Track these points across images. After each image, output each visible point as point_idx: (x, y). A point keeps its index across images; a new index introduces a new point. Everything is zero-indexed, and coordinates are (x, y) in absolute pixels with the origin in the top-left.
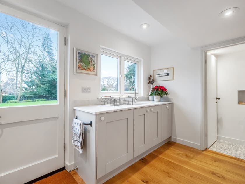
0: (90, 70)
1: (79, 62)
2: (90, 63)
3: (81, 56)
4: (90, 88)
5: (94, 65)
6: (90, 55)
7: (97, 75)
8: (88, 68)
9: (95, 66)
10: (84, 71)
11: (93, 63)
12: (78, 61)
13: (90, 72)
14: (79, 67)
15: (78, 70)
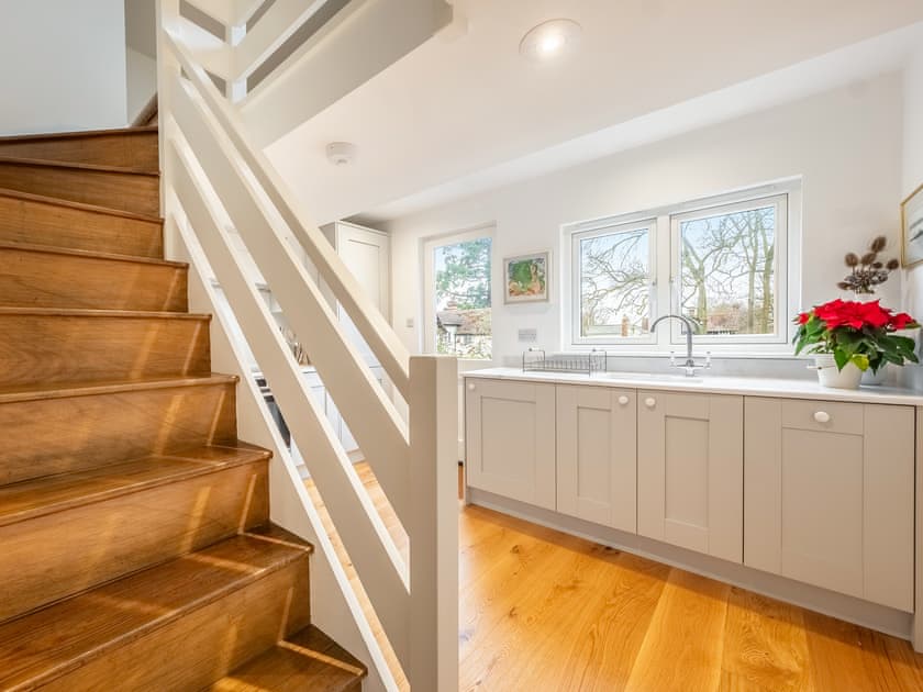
0: (533, 292)
1: (510, 283)
2: (531, 278)
3: (514, 269)
4: (535, 330)
5: (541, 279)
6: (531, 261)
7: (547, 300)
8: (529, 290)
9: (545, 279)
10: (521, 298)
11: (540, 274)
12: (508, 280)
13: (533, 297)
14: (511, 292)
15: (510, 299)
